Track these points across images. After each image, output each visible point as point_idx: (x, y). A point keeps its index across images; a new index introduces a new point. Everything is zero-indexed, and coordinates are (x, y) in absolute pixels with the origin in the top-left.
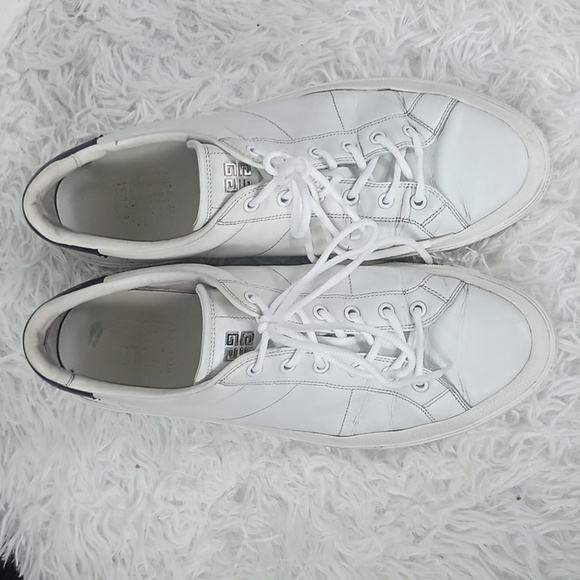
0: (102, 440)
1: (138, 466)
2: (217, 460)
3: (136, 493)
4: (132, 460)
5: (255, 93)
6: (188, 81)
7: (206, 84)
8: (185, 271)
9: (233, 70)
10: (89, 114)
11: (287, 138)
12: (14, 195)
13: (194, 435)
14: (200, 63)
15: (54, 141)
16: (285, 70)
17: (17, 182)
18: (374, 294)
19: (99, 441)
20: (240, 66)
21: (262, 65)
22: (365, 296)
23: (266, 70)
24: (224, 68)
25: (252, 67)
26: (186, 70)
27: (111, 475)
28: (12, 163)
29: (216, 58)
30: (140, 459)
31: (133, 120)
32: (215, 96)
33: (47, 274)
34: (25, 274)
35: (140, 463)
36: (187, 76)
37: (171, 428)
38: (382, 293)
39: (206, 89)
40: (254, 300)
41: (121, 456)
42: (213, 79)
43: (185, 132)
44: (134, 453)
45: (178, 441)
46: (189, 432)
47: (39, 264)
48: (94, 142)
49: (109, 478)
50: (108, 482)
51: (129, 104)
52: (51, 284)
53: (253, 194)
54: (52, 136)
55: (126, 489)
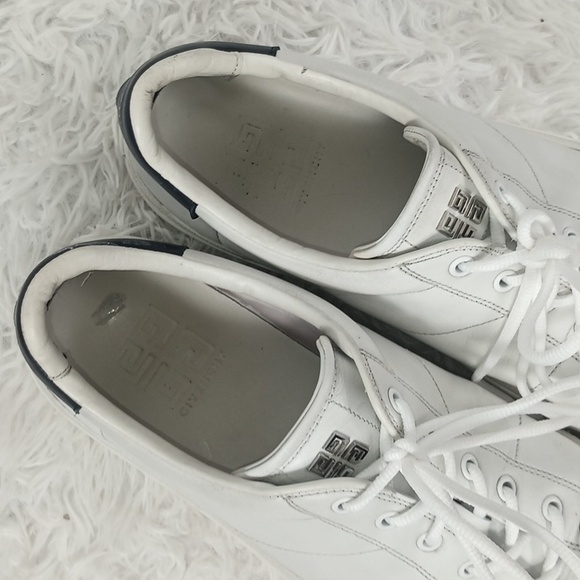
0: (36, 454)
1: (67, 517)
2: (181, 565)
3: (44, 553)
4: (63, 503)
5: (491, 106)
6: (405, 39)
7: (428, 57)
8: (310, 306)
9: (475, 60)
10: (252, 9)
11: (541, 197)
12: (90, 57)
13: (167, 514)
14: (435, 26)
15: (185, 18)
16: (546, 98)
17: (103, 42)
18: (547, 475)
19: (30, 454)
20: (488, 60)
21: (519, 75)
22: (537, 472)
23: (520, 83)
24: (464, 50)
25: (503, 71)
26: (412, 25)
27: (21, 506)
28: (108, 13)
29: (462, 32)
30: (74, 508)
31: (307, 49)
32: (434, 80)
33: (78, 186)
34: (47, 171)
35: (72, 514)
36: (407, 32)
37: (139, 488)
38: (557, 480)
39: (424, 64)
40: (400, 406)
41: (49, 488)
42: (443, 56)
43: (413, 110)
44: (71, 494)
45: (141, 510)
46: (163, 506)
47: (74, 167)
48: (272, 51)
49: (15, 510)
50: (12, 515)
51: (313, 24)
52: (78, 204)
53: (474, 253)
54: (185, 8)
55: (32, 539)
